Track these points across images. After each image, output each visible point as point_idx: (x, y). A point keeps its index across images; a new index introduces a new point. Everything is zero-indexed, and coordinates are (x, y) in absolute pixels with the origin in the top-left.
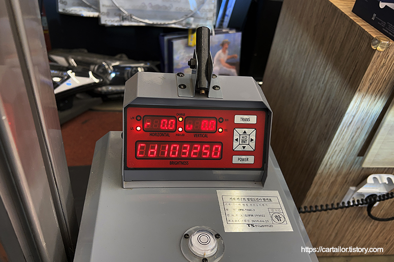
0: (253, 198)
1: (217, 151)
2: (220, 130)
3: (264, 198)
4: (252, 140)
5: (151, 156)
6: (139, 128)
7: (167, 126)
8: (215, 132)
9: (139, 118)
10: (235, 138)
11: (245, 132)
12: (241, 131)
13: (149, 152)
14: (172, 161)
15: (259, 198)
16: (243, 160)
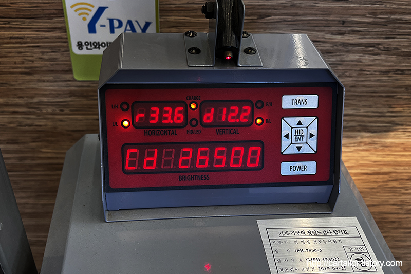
0: (317, 230)
1: (256, 157)
2: (259, 121)
3: (335, 229)
4: (311, 135)
5: (149, 168)
6: (126, 124)
7: (172, 118)
8: (251, 124)
9: (125, 107)
10: (284, 133)
11: (300, 123)
12: (293, 121)
13: (145, 162)
14: (183, 174)
15: (327, 230)
16: (299, 168)
